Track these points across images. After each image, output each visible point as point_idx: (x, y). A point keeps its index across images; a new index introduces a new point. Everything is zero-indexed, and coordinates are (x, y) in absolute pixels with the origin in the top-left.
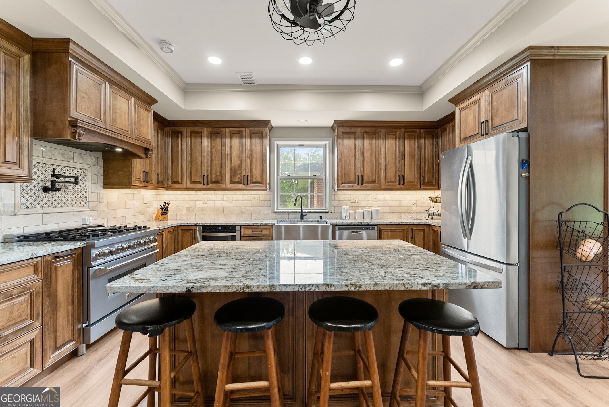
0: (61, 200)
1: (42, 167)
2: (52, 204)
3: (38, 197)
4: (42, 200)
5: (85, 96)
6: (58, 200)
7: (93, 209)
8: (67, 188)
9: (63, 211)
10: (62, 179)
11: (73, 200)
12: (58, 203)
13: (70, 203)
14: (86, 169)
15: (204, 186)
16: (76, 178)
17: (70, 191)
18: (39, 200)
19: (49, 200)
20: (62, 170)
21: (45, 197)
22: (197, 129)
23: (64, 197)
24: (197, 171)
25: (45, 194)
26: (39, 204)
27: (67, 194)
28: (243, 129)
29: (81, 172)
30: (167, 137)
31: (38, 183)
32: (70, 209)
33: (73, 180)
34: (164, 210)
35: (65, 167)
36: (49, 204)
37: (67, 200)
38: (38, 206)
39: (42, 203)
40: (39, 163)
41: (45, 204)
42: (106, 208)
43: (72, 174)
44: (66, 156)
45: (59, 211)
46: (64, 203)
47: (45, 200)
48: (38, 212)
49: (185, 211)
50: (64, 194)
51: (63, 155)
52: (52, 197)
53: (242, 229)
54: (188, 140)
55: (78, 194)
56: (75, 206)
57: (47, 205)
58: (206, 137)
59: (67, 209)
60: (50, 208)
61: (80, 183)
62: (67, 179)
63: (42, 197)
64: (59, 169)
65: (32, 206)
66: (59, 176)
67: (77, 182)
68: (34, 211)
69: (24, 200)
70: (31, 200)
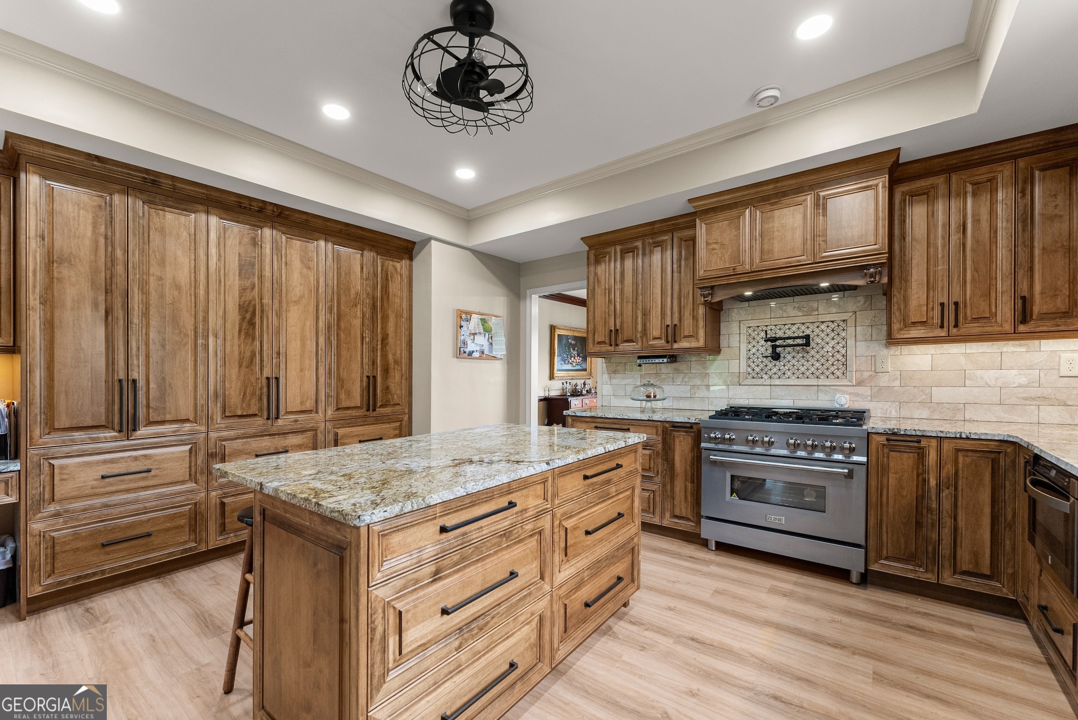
0: (798, 370)
1: (771, 330)
2: (784, 374)
3: (766, 366)
4: (771, 370)
5: (716, 247)
6: (794, 370)
7: (861, 384)
8: (808, 353)
9: (799, 384)
10: (786, 342)
11: (818, 369)
12: (793, 374)
13: (813, 373)
14: (844, 321)
16: (807, 337)
17: (813, 357)
18: (766, 370)
19: (779, 370)
20: (799, 328)
21: (775, 365)
23: (803, 365)
25: (774, 362)
26: (766, 374)
27: (808, 361)
29: (832, 326)
31: (767, 350)
32: (814, 382)
33: (800, 341)
35: (803, 324)
36: (780, 374)
37: (808, 369)
38: (765, 377)
39: (770, 373)
40: (767, 326)
41: (775, 374)
42: (897, 383)
43: (802, 334)
44: (805, 309)
45: (793, 384)
46: (803, 373)
47: (775, 370)
48: (764, 383)
50: (803, 361)
51: (799, 309)
52: (784, 366)
55: (828, 360)
56: (822, 377)
57: (777, 376)
59: (807, 382)
60: (781, 380)
61: (832, 343)
62: (790, 342)
63: (770, 365)
64: (794, 328)
65: (758, 376)
66: (774, 340)
67: (808, 344)
68: (760, 381)
69: (749, 370)
70: (757, 369)
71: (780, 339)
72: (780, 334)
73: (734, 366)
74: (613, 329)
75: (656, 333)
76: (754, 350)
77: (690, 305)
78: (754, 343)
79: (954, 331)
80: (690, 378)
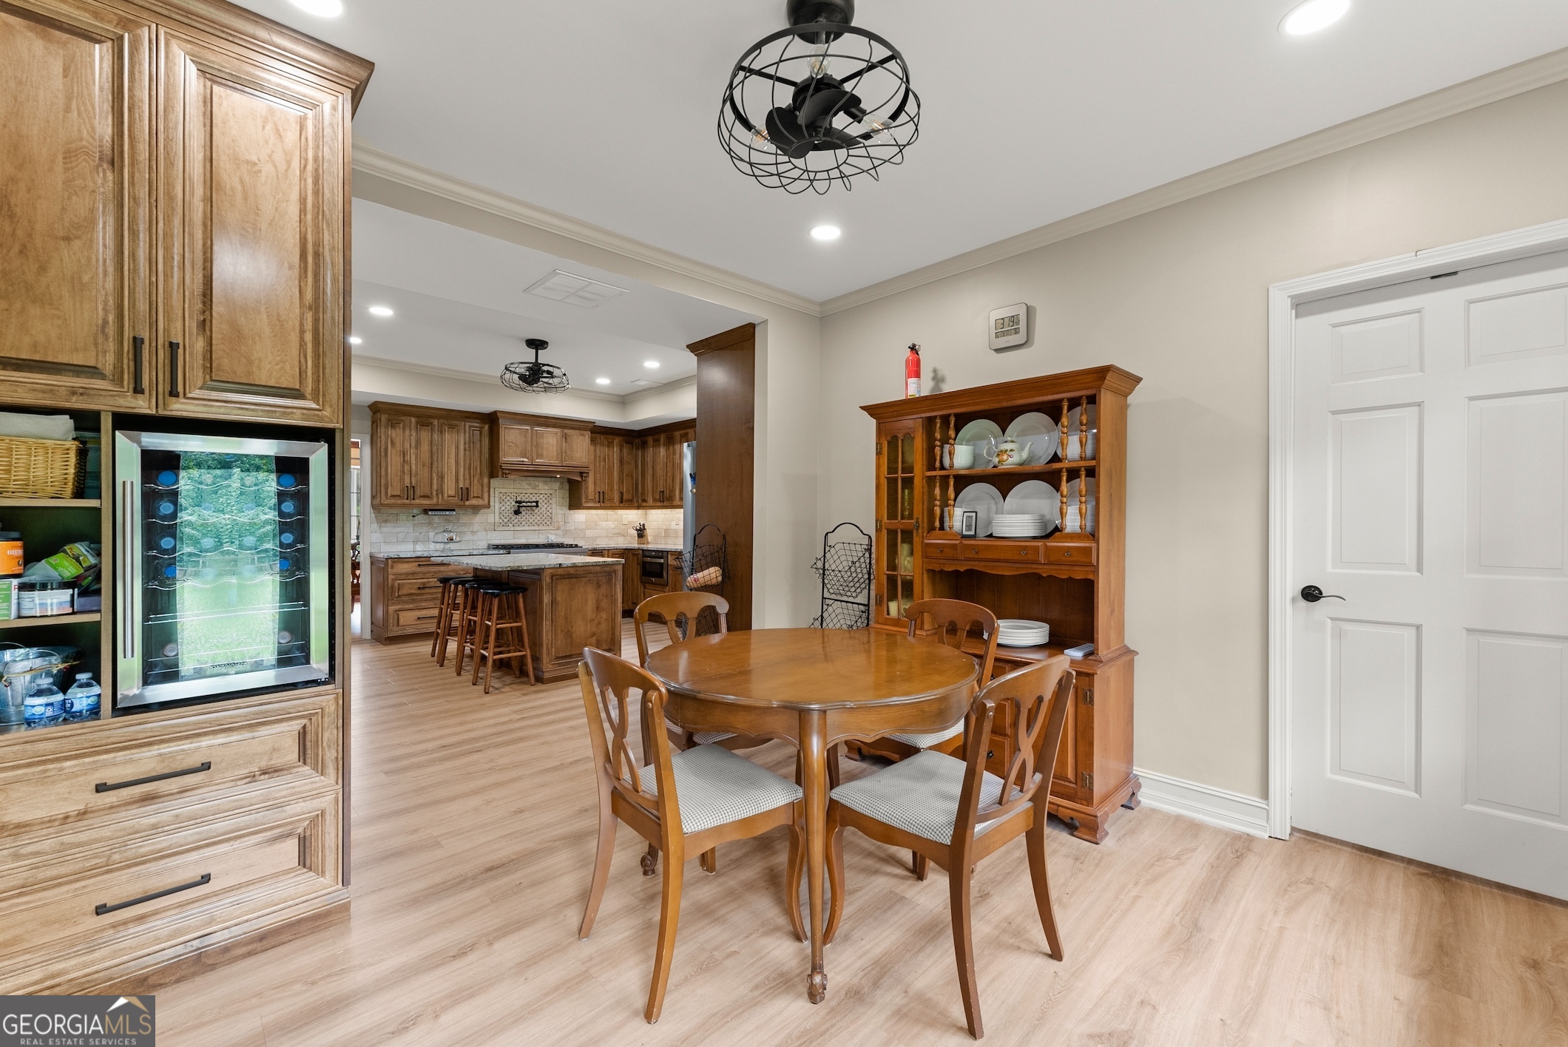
0: (529, 521)
1: (516, 496)
2: (522, 523)
3: (511, 518)
4: (514, 521)
5: (512, 444)
6: (526, 521)
7: (558, 528)
8: (535, 511)
9: (529, 529)
10: (524, 504)
11: (539, 521)
12: (527, 523)
13: (535, 524)
14: (551, 495)
15: (661, 504)
16: (537, 502)
17: (538, 513)
18: (511, 521)
19: (519, 521)
20: (530, 496)
21: (516, 518)
22: (657, 437)
23: (534, 518)
24: (657, 486)
25: (516, 516)
26: (511, 523)
28: (689, 430)
29: (546, 496)
30: (637, 449)
31: (513, 508)
32: (536, 528)
33: (534, 504)
34: (641, 532)
35: (533, 494)
36: (519, 523)
37: (534, 521)
38: (511, 525)
39: (514, 523)
40: (514, 493)
41: (516, 523)
42: (573, 528)
43: (534, 499)
44: (533, 485)
45: (526, 529)
46: (531, 523)
47: (516, 521)
48: (512, 530)
49: (663, 534)
50: (531, 516)
51: (529, 484)
52: (521, 518)
53: (669, 556)
54: (651, 449)
55: (543, 516)
56: (541, 525)
57: (517, 525)
58: (664, 445)
59: (533, 528)
60: (520, 527)
61: (546, 506)
62: (529, 504)
63: (513, 518)
64: (527, 496)
65: (505, 525)
66: (519, 502)
67: (537, 506)
68: (507, 528)
69: (501, 521)
70: (506, 520)
71: (524, 502)
72: (524, 499)
73: (491, 518)
74: (409, 485)
75: (452, 492)
76: (503, 508)
77: (478, 476)
78: (504, 503)
79: (602, 504)
80: (458, 527)
